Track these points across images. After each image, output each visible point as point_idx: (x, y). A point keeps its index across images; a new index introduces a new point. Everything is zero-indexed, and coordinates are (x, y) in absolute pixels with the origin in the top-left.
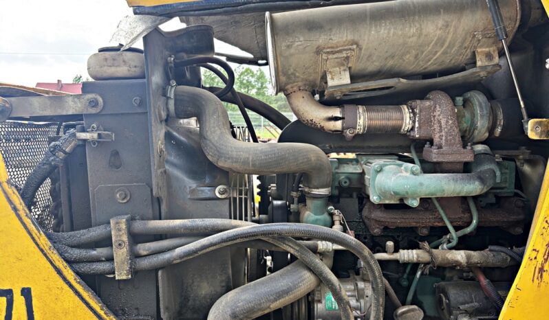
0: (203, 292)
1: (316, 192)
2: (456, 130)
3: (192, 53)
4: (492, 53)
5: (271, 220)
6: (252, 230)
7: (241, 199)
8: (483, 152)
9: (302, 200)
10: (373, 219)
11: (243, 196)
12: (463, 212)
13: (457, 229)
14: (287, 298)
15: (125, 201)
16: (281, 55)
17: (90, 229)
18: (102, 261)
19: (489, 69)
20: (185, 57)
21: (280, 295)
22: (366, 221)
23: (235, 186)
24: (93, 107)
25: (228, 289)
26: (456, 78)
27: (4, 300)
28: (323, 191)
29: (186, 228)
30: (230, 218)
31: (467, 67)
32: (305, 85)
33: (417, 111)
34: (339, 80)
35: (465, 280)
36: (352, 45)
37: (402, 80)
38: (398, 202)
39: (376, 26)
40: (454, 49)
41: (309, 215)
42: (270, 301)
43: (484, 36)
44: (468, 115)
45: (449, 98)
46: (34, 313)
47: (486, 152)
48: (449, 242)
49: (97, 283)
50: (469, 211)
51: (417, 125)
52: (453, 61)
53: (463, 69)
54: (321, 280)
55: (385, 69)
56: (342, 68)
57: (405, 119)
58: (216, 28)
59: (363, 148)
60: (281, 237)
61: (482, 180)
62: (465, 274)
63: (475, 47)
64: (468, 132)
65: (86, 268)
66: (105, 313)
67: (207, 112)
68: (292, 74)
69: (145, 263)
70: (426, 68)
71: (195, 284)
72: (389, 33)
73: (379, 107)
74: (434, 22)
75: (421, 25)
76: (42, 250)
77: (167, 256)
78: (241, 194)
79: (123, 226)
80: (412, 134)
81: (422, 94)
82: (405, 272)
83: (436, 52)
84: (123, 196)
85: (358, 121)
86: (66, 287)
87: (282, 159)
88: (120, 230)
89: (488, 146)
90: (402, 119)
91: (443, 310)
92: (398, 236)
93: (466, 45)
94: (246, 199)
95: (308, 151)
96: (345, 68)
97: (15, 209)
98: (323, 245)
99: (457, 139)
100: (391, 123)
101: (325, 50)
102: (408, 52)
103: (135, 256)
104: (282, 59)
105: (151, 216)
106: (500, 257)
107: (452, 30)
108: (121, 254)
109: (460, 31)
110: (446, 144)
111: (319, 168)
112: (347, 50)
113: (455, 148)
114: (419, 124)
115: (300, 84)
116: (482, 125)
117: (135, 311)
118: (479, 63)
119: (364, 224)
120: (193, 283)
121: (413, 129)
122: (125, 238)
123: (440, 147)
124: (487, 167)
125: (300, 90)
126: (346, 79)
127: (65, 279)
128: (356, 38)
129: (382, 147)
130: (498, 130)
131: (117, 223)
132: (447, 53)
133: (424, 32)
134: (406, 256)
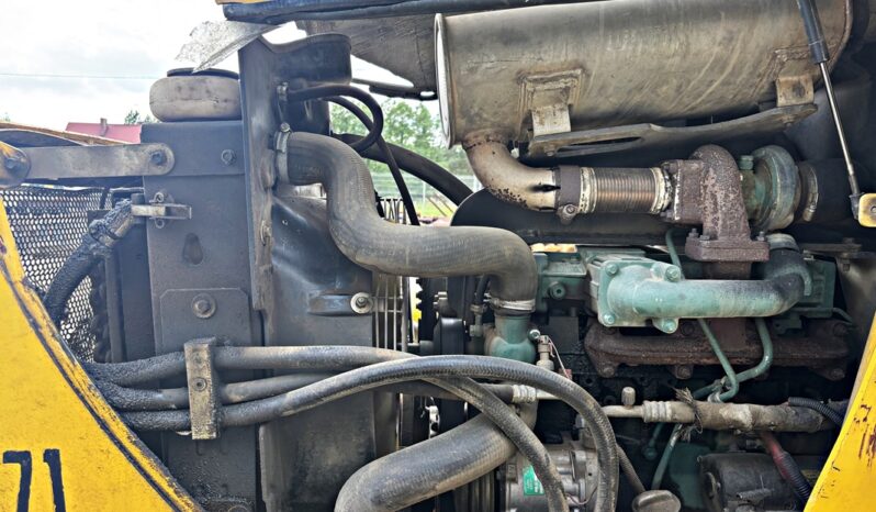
0: (330, 462)
1: (510, 305)
2: (742, 210)
3: (315, 79)
4: (803, 83)
5: (438, 350)
6: (408, 366)
7: (390, 316)
8: (783, 245)
9: (489, 317)
10: (602, 351)
11: (395, 311)
12: (749, 342)
13: (737, 369)
14: (462, 474)
15: (207, 316)
16: (458, 83)
17: (153, 359)
18: (171, 409)
19: (798, 111)
20: (304, 85)
21: (453, 468)
22: (591, 353)
23: (382, 294)
24: (158, 164)
25: (369, 458)
26: (740, 127)
27: (16, 468)
28: (523, 305)
29: (304, 360)
30: (374, 345)
31: (761, 107)
32: (497, 133)
33: (678, 178)
34: (553, 125)
35: (748, 451)
36: (574, 68)
37: (655, 127)
38: (643, 325)
39: (614, 39)
40: (740, 79)
41: (499, 343)
42: (434, 478)
43: (791, 56)
44: (760, 186)
45: (731, 157)
46: (64, 490)
47: (788, 246)
48: (724, 390)
49: (163, 444)
50: (759, 341)
51: (677, 201)
52: (739, 97)
53: (755, 111)
54: (518, 447)
55: (628, 108)
56: (558, 106)
57: (659, 190)
58: (354, 40)
59: (588, 236)
60: (454, 377)
61: (780, 290)
62: (750, 442)
63: (776, 75)
64: (759, 213)
65: (145, 420)
66: (176, 492)
67: (339, 176)
68: (477, 114)
69: (238, 414)
70: (693, 108)
71: (317, 449)
72: (634, 50)
73: (617, 171)
74: (709, 33)
75: (687, 37)
76: (77, 391)
77: (273, 404)
78: (391, 307)
79: (205, 355)
80: (669, 214)
81: (686, 150)
82: (651, 436)
83: (712, 82)
84: (204, 308)
85: (582, 193)
86: (114, 449)
87: (458, 253)
88: (199, 361)
89: (793, 236)
90: (654, 191)
91: (711, 498)
92: (642, 379)
93: (761, 70)
94: (399, 316)
95: (499, 240)
96: (562, 105)
97: (35, 325)
98: (520, 392)
99: (742, 224)
100: (635, 196)
101: (530, 77)
102: (666, 82)
103: (223, 403)
104: (461, 90)
105: (249, 340)
106: (806, 416)
107: (738, 45)
108: (201, 400)
109: (752, 45)
110: (724, 233)
111: (517, 268)
112: (565, 77)
113: (738, 238)
114: (681, 198)
115: (489, 131)
116: (783, 202)
117: (223, 490)
118: (781, 101)
119: (588, 358)
120: (313, 447)
121: (670, 207)
122: (207, 375)
123: (713, 237)
124: (789, 270)
125: (488, 140)
126: (564, 125)
127: (112, 437)
128: (581, 58)
129: (620, 236)
130: (810, 211)
131: (195, 350)
132: (730, 84)
133: (693, 49)
134: (654, 412)
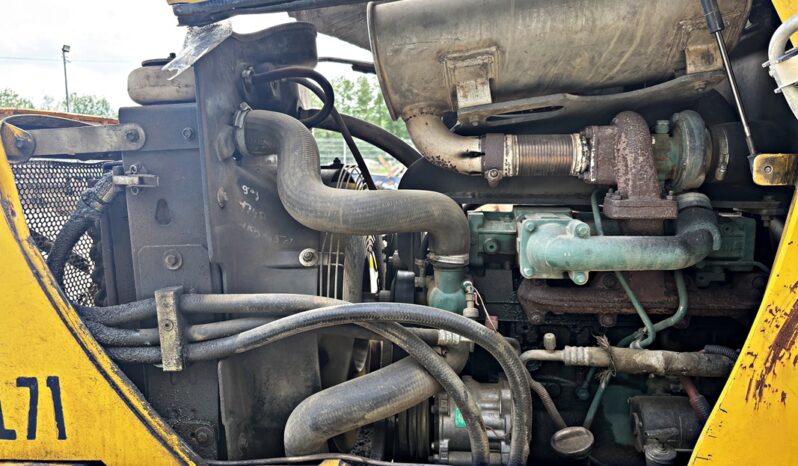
0: (283, 394)
1: (444, 259)
2: (651, 172)
3: (280, 62)
4: (712, 52)
6: (338, 312)
7: (333, 268)
8: (695, 203)
9: (429, 271)
10: (530, 301)
11: (337, 265)
12: (667, 294)
13: (654, 319)
14: (388, 406)
15: (175, 268)
16: (386, 64)
17: (132, 303)
18: (146, 346)
19: (707, 77)
21: (378, 402)
22: (522, 302)
23: (327, 250)
24: (132, 141)
25: (315, 390)
26: (658, 93)
27: (26, 391)
28: (456, 259)
29: (252, 305)
30: (318, 295)
31: (677, 74)
32: (430, 106)
33: (593, 143)
34: (475, 98)
35: (673, 394)
36: (490, 46)
37: (569, 96)
38: (561, 277)
39: (524, 18)
40: (650, 49)
41: (435, 293)
42: (363, 409)
43: (696, 27)
44: (674, 148)
45: (646, 125)
46: (63, 410)
47: (700, 204)
48: (646, 336)
49: (141, 376)
50: (676, 293)
51: (592, 164)
52: (653, 66)
53: (672, 77)
54: (441, 386)
55: (548, 79)
56: (479, 81)
57: (577, 154)
59: (521, 197)
60: (384, 322)
61: (686, 245)
62: (670, 385)
63: (685, 44)
64: (675, 173)
65: (125, 354)
66: (150, 415)
67: (286, 147)
68: (408, 90)
69: (199, 352)
70: (611, 78)
71: (272, 382)
72: (544, 27)
73: (538, 137)
74: (612, 8)
75: (592, 13)
76: (71, 330)
77: (228, 343)
78: (333, 261)
79: (171, 301)
80: (585, 177)
81: (605, 117)
82: (584, 378)
83: (622, 54)
84: (173, 261)
85: (505, 157)
86: (100, 377)
87: (387, 213)
88: (166, 306)
89: (706, 194)
90: (571, 154)
91: (636, 435)
92: (575, 327)
93: (670, 40)
94: (341, 269)
95: (427, 202)
96: (484, 80)
97: (37, 275)
98: (444, 336)
99: (651, 184)
100: (554, 160)
101: (449, 56)
102: (578, 55)
103: (186, 341)
104: (389, 69)
105: (210, 289)
106: (719, 363)
107: (643, 18)
108: (169, 338)
109: (655, 19)
110: (634, 193)
111: (447, 227)
112: (482, 54)
113: (647, 198)
114: (596, 162)
115: (422, 104)
116: (692, 163)
117: (192, 414)
118: (690, 69)
119: (521, 308)
120: (268, 380)
121: (587, 169)
122: (173, 317)
123: (624, 197)
124: (697, 227)
125: (422, 113)
126: (484, 97)
127: (99, 367)
128: (495, 36)
129: (551, 196)
130: (722, 170)
131: (163, 297)
132: (640, 55)
133: (599, 24)
134: (573, 355)
